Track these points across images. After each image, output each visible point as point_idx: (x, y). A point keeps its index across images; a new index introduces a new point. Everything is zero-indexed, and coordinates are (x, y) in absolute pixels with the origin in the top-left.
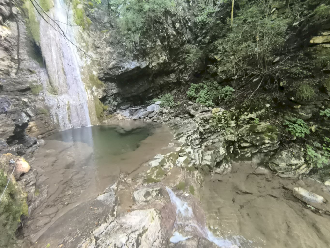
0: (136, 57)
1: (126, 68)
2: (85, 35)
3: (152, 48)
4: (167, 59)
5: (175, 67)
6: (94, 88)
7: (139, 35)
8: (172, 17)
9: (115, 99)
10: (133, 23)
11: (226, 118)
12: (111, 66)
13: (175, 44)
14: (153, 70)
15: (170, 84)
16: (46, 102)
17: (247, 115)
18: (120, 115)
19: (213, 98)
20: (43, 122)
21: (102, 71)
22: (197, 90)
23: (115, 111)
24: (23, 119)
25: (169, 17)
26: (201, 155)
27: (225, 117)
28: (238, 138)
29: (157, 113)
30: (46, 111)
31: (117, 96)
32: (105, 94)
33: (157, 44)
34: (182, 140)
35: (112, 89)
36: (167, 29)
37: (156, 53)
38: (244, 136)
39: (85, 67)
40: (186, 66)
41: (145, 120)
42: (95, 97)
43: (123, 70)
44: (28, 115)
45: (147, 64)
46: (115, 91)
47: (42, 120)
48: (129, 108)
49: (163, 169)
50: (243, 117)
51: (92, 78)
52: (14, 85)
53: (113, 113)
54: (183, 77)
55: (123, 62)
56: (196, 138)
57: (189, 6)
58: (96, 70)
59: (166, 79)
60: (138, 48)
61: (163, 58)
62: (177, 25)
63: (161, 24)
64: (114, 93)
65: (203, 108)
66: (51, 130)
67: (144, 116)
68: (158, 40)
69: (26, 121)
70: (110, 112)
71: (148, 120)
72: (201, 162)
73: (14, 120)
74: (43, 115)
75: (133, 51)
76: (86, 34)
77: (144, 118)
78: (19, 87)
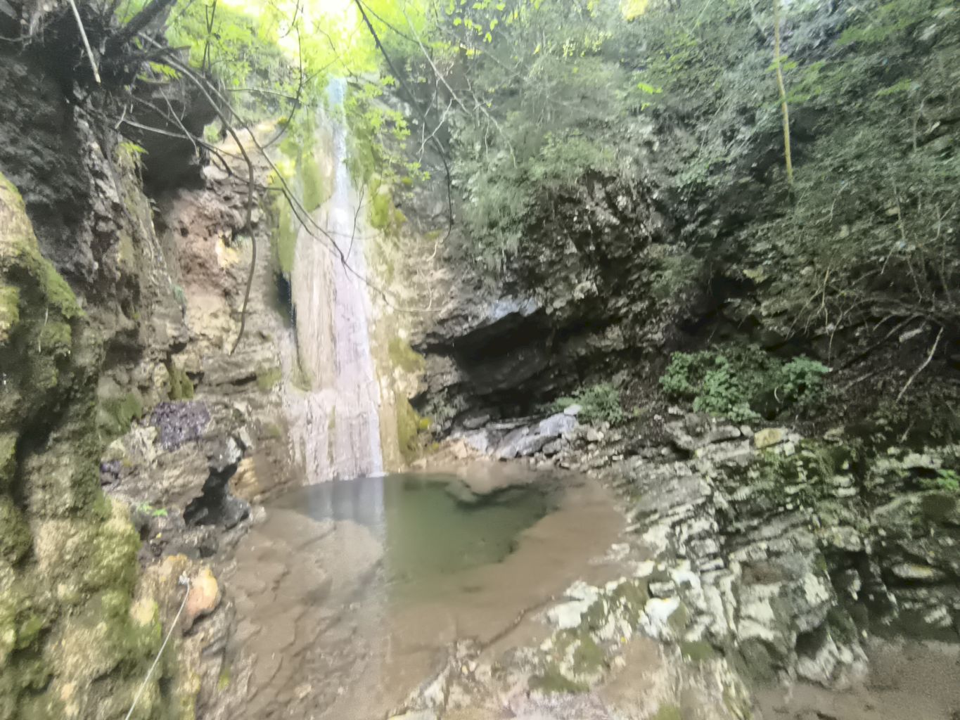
0: (510, 289)
1: (482, 317)
2: (388, 248)
3: (551, 263)
4: (595, 288)
5: (619, 309)
6: (398, 372)
7: (519, 235)
8: (604, 185)
9: (449, 400)
10: (504, 208)
11: (812, 465)
12: (443, 313)
13: (619, 248)
14: (555, 318)
15: (606, 355)
16: (284, 408)
17: (900, 458)
18: (460, 445)
19: (750, 396)
20: (271, 459)
21: (420, 329)
22: (694, 373)
23: (448, 432)
24: (228, 456)
25: (597, 186)
26: (730, 596)
27: (807, 461)
28: (876, 544)
29: (569, 442)
30: (280, 430)
31: (454, 392)
32: (424, 388)
33: (567, 252)
34: (657, 536)
35: (442, 374)
36: (593, 213)
37: (563, 274)
38: (901, 535)
39: (380, 321)
40: (653, 304)
41: (532, 460)
42: (397, 396)
43: (475, 323)
44: (241, 445)
45: (540, 304)
46: (451, 378)
47: (268, 454)
48: (489, 426)
49: (596, 640)
50: (882, 465)
51: (394, 348)
52: (225, 370)
53: (444, 438)
54: (645, 334)
55: (475, 304)
56: (707, 532)
57: (652, 152)
58: (406, 327)
59: (595, 341)
60: (515, 266)
61: (586, 285)
62: (622, 201)
63: (578, 202)
64: (449, 383)
65: (722, 429)
66: (285, 483)
67: (530, 450)
68: (571, 242)
69: (234, 461)
70: (436, 437)
71: (541, 463)
72: (733, 626)
73: (210, 458)
74: (273, 441)
75: (502, 275)
76: (391, 245)
77: (532, 455)
78: (235, 374)
